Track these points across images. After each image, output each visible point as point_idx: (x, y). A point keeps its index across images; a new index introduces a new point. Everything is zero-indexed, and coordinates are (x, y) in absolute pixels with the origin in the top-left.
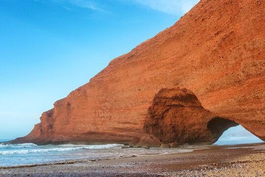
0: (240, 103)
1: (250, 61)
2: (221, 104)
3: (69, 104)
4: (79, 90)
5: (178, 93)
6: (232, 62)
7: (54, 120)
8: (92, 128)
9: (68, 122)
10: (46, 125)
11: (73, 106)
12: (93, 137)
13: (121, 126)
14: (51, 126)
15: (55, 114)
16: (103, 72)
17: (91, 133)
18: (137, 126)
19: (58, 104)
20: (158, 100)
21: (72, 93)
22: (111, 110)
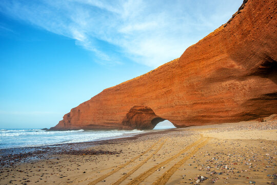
0: (172, 114)
1: (177, 100)
2: (164, 114)
3: (79, 111)
4: (85, 103)
5: (142, 108)
6: (170, 99)
7: (71, 118)
8: (92, 123)
9: (79, 120)
10: (67, 121)
11: (81, 111)
12: (92, 127)
13: (108, 122)
14: (69, 122)
15: (71, 116)
16: (99, 95)
17: (91, 125)
18: (117, 122)
19: (73, 110)
20: (132, 111)
21: (81, 105)
22: (103, 114)
